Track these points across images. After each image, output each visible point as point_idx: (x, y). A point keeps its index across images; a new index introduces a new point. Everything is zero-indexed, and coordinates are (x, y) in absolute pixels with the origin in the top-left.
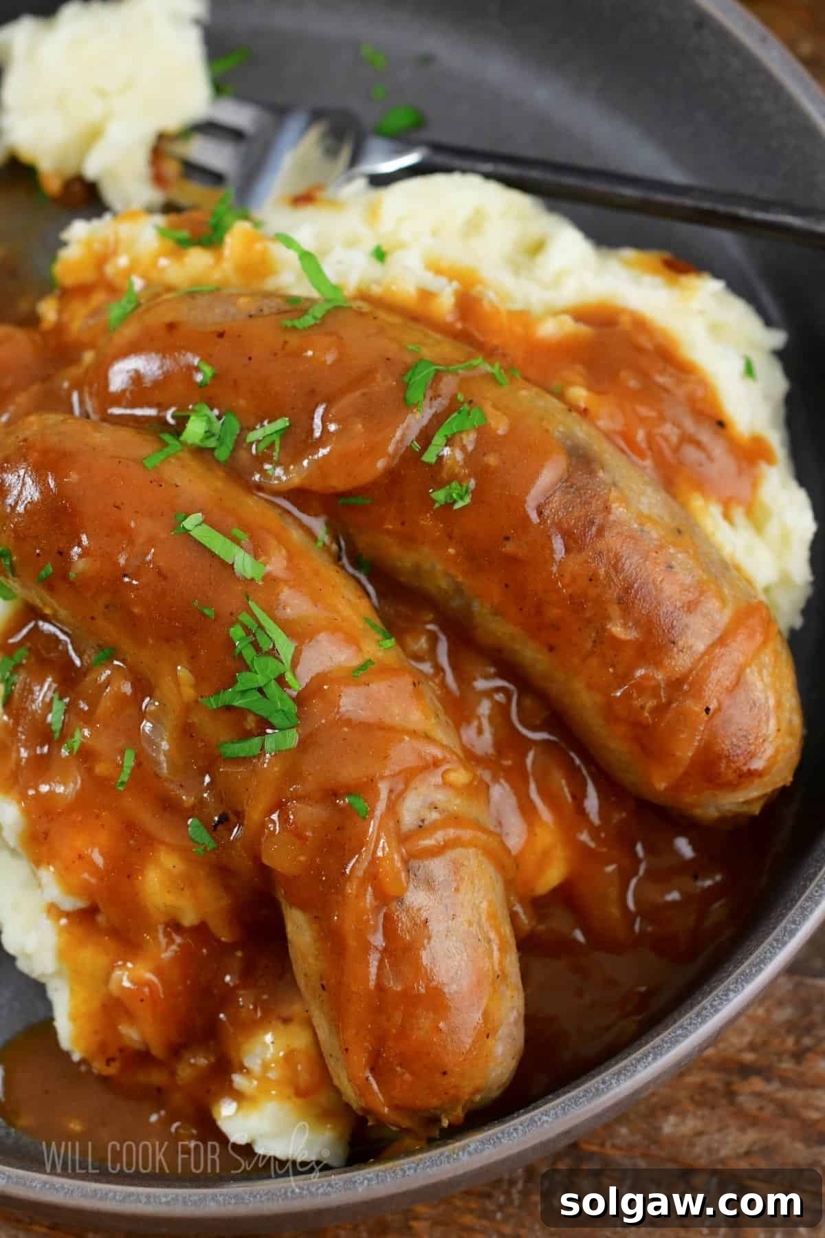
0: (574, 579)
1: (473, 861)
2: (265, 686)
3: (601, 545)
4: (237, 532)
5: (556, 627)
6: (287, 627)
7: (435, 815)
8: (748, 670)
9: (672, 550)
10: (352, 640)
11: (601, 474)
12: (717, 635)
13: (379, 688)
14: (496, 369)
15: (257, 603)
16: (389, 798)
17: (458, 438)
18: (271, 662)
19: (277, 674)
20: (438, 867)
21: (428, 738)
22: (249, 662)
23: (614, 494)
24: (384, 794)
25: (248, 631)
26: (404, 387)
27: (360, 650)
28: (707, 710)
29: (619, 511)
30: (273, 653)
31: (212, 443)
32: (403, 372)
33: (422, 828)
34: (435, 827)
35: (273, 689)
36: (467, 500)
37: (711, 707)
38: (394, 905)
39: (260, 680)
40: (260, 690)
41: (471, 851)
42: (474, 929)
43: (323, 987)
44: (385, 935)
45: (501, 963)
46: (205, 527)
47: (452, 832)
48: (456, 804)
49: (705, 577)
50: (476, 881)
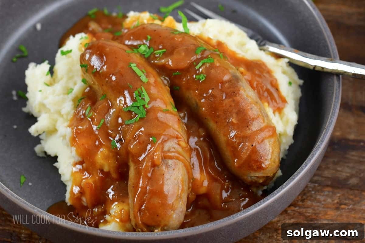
0: (226, 105)
1: (180, 165)
2: (139, 106)
3: (235, 98)
4: (143, 70)
5: (218, 116)
6: (149, 94)
7: (173, 150)
8: (266, 140)
9: (253, 105)
10: (165, 103)
11: (240, 83)
12: (259, 129)
13: (169, 116)
14: (221, 55)
15: (144, 87)
16: (162, 140)
17: (205, 64)
18: (143, 101)
19: (143, 104)
20: (170, 162)
21: (177, 131)
22: (137, 100)
23: (242, 88)
24: (161, 139)
25: (139, 92)
26: (196, 49)
27: (167, 106)
28: (252, 145)
29: (242, 92)
30: (144, 99)
31: (145, 53)
32: (197, 47)
33: (169, 151)
34: (173, 152)
35: (141, 108)
36: (204, 79)
37: (253, 145)
38: (156, 168)
39: (139, 104)
40: (138, 107)
41: (181, 163)
42: (176, 181)
43: (133, 187)
44: (151, 174)
45: (181, 193)
46: (136, 67)
47: (176, 154)
48: (180, 150)
49: (261, 114)
50: (180, 170)
